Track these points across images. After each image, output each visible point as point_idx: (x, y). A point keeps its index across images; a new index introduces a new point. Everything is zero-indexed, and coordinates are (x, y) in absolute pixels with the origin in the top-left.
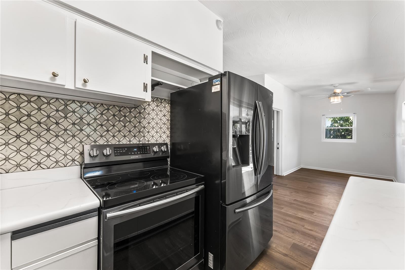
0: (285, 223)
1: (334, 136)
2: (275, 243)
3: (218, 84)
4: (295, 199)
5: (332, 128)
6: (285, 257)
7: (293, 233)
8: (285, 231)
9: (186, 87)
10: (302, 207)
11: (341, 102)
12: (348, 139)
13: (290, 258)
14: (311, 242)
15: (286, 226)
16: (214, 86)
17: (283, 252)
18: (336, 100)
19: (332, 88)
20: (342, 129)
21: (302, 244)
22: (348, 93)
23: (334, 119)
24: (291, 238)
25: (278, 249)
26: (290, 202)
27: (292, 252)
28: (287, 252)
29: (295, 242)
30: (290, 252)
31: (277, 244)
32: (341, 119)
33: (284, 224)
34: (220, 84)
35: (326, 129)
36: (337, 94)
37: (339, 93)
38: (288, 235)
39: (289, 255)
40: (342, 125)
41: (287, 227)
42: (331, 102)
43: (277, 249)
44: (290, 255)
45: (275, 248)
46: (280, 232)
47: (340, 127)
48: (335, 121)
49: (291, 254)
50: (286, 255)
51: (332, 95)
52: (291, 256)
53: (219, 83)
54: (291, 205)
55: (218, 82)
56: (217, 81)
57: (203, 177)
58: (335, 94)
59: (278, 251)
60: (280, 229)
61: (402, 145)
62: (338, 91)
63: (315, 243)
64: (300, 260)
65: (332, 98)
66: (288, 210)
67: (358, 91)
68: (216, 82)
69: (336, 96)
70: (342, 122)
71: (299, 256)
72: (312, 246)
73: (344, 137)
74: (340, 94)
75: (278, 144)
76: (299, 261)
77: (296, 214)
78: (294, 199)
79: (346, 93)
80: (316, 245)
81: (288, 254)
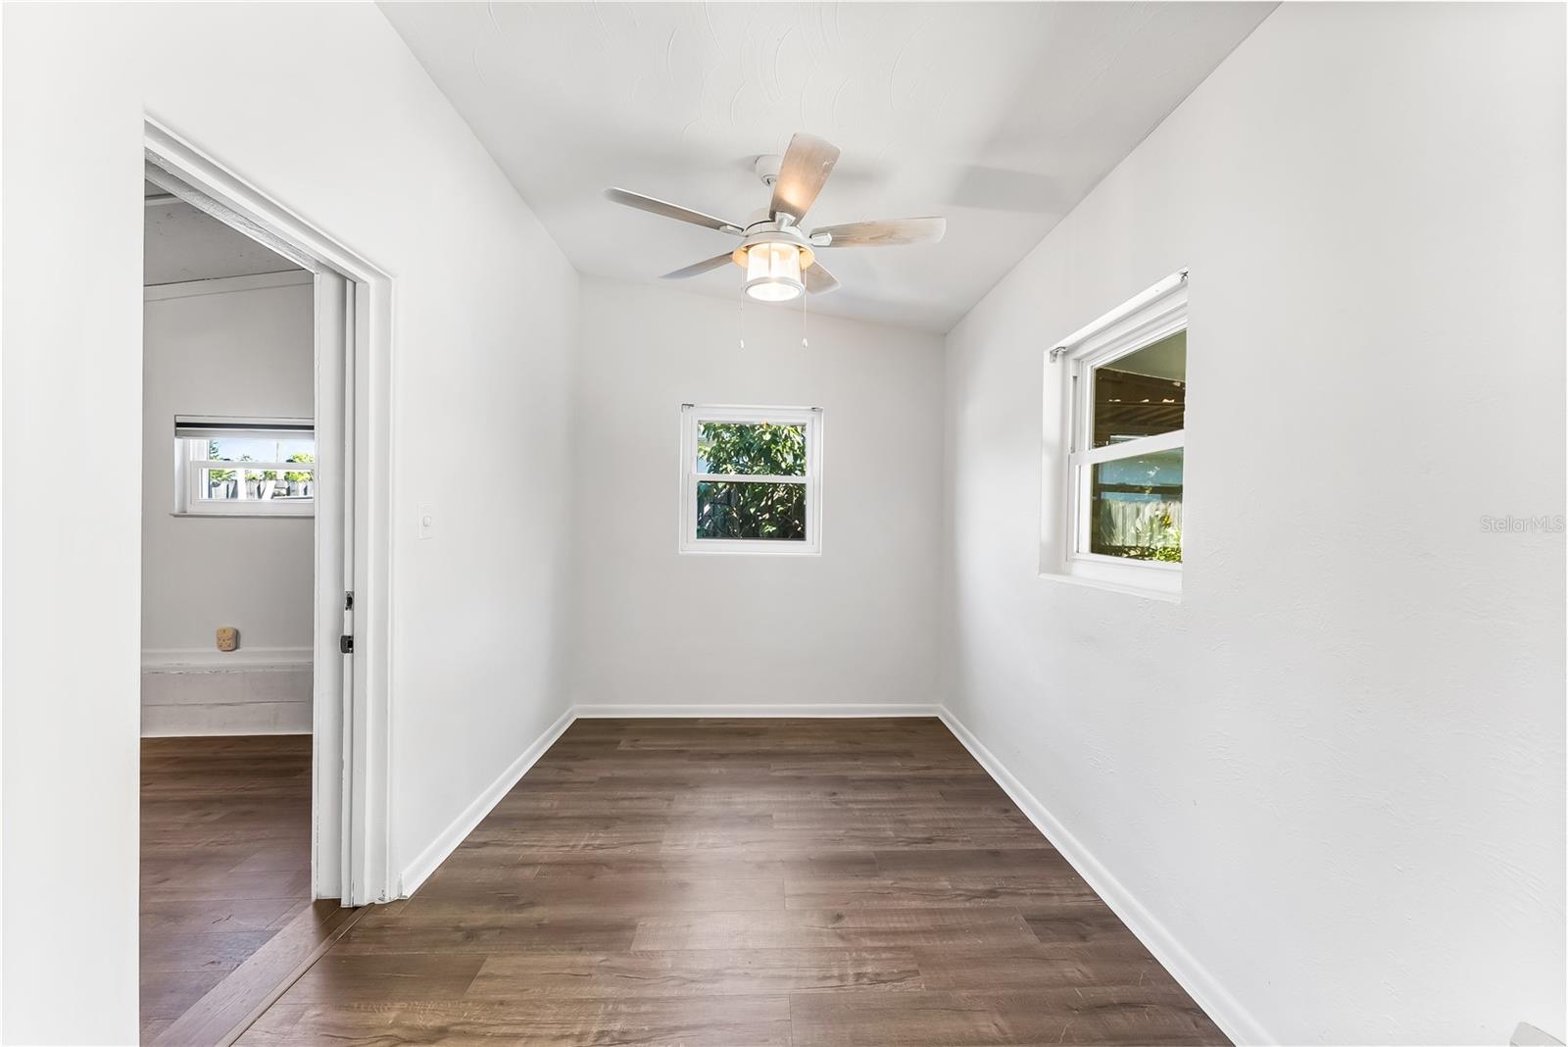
61: (1041, 572)
75: (350, 601)
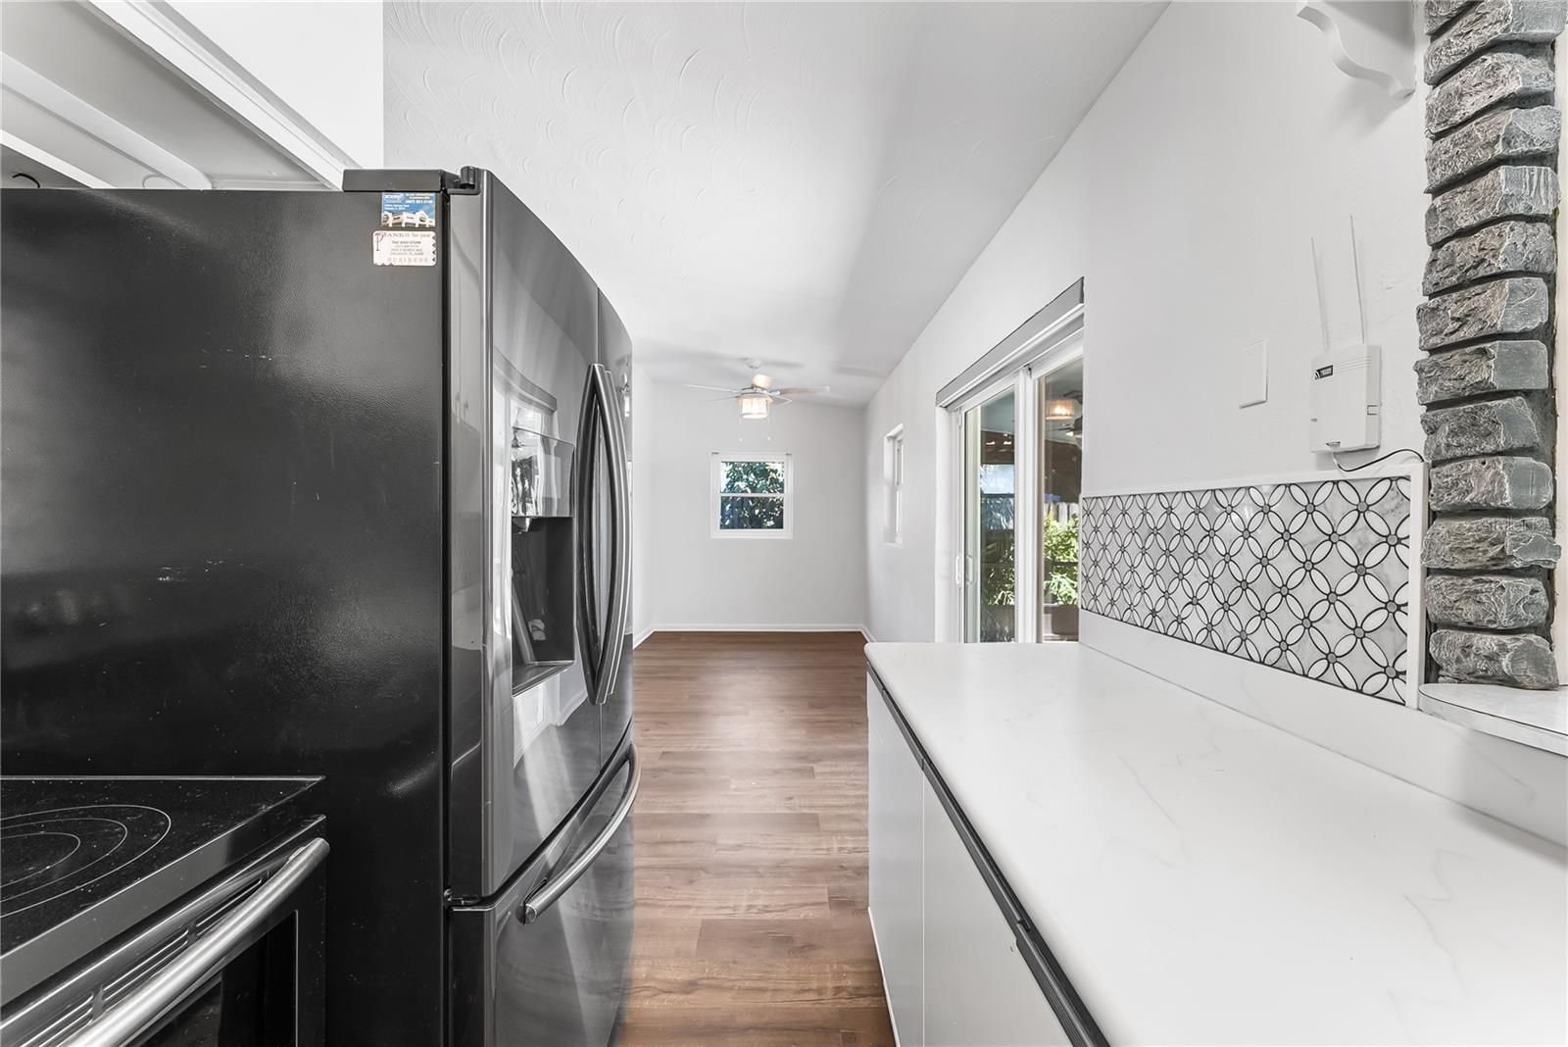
0: (655, 856)
1: (732, 521)
2: (643, 957)
3: (422, 228)
4: (664, 749)
5: (732, 495)
6: (691, 996)
7: (691, 882)
8: (664, 887)
9: (94, 183)
10: (691, 773)
11: (765, 419)
12: (768, 527)
13: (709, 987)
14: (752, 891)
15: (660, 868)
16: (387, 228)
17: (679, 978)
18: (755, 408)
19: (744, 368)
20: (752, 499)
21: (727, 911)
22: (783, 392)
23: (734, 468)
24: (688, 907)
25: (658, 976)
26: (650, 766)
27: (706, 963)
28: (691, 971)
29: (705, 917)
30: (701, 963)
31: (650, 957)
32: (750, 468)
33: (654, 861)
34: (430, 229)
35: (722, 497)
36: (759, 390)
37: (763, 389)
38: (679, 900)
39: (701, 979)
40: (754, 489)
41: (667, 868)
42: (743, 412)
43: (654, 980)
44: (703, 979)
45: (647, 979)
46: (650, 901)
47: (750, 494)
48: (735, 475)
49: (707, 971)
50: (690, 987)
51: (747, 391)
52: (708, 978)
53: (430, 222)
54: (655, 777)
55: (421, 213)
56: (414, 209)
57: (319, 783)
58: (753, 390)
59: (660, 986)
60: (646, 888)
62: (761, 380)
63: (761, 889)
64: (739, 977)
65: (744, 400)
66: (652, 800)
67: (805, 391)
68: (407, 210)
69: (755, 397)
70: (752, 477)
71: (731, 965)
72: (755, 903)
73: (756, 523)
74: (765, 392)
76: (735, 983)
77: (681, 808)
78: (661, 750)
79: (779, 393)
80: (766, 896)
81: (698, 976)
